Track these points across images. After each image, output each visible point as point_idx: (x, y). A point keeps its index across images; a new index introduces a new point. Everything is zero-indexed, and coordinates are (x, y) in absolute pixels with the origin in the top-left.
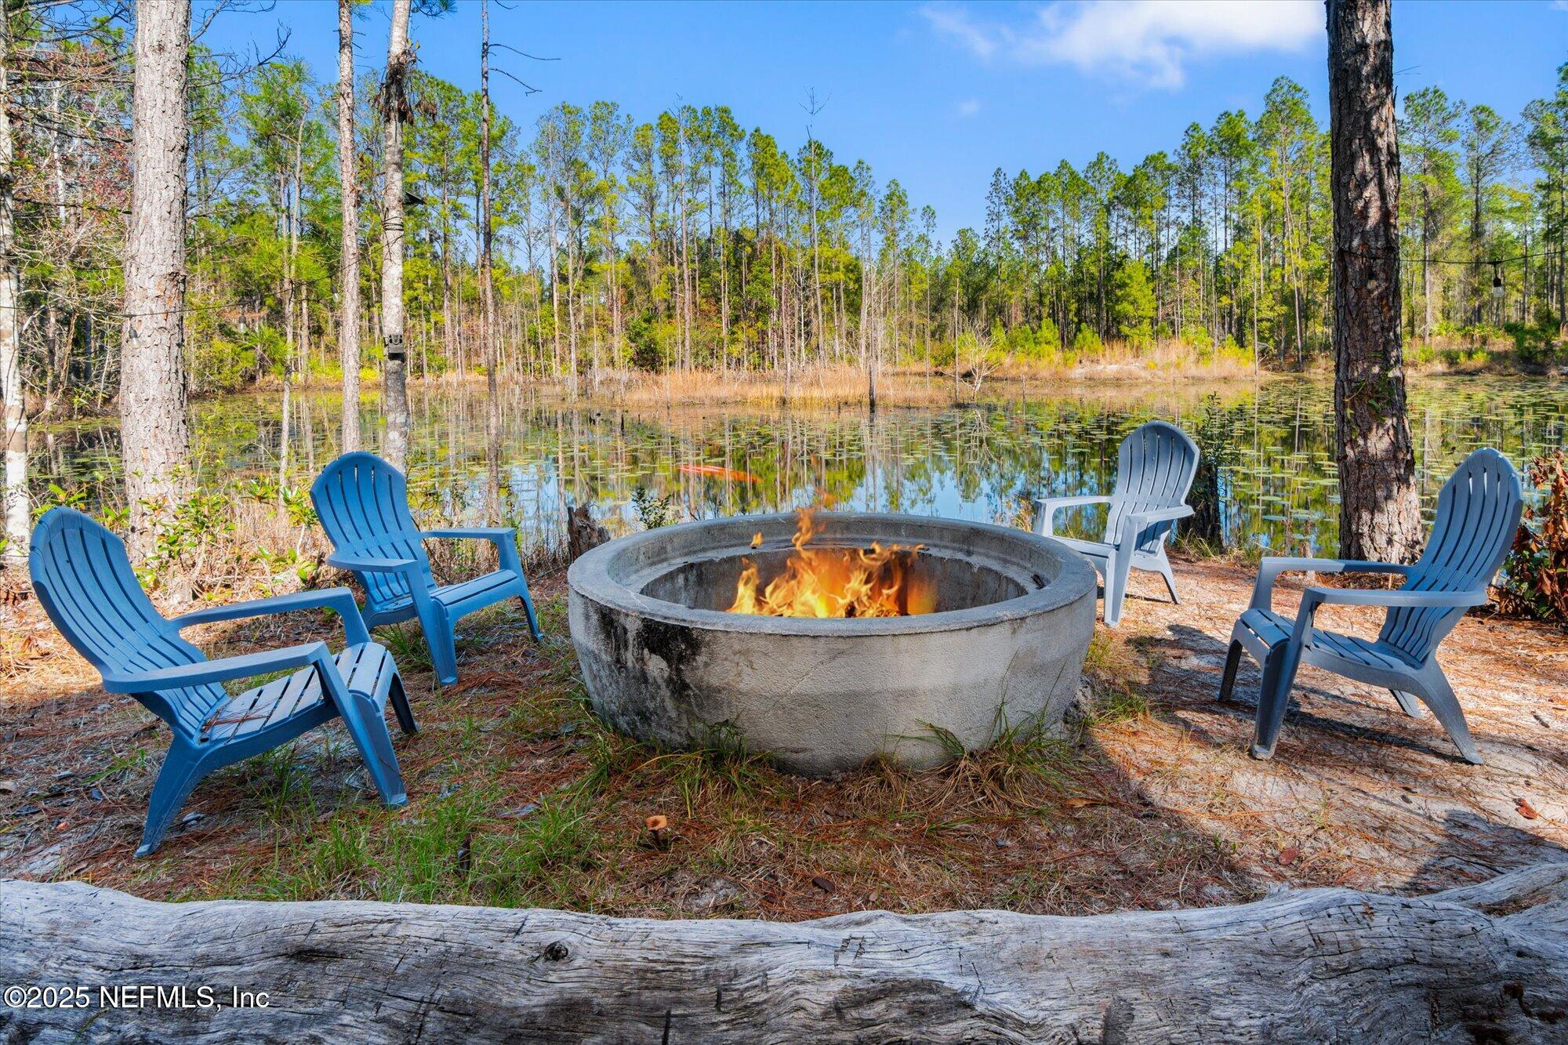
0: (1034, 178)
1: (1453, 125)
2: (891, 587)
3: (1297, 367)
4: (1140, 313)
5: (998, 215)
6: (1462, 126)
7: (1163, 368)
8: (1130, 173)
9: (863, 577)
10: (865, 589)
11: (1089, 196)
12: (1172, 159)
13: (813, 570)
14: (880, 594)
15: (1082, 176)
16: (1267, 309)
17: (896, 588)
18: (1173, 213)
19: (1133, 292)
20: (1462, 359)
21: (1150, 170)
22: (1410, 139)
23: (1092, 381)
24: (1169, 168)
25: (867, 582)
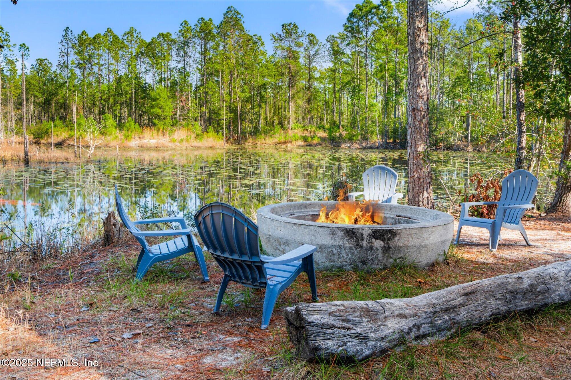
0: (91, 36)
1: (301, 39)
2: (369, 213)
3: (238, 141)
4: (165, 113)
5: (67, 54)
6: (305, 40)
7: (180, 142)
8: (148, 41)
9: (360, 210)
10: (361, 213)
11: (124, 49)
12: (174, 37)
13: (344, 208)
14: (366, 215)
15: (120, 38)
16: (225, 116)
17: (370, 213)
18: (173, 64)
19: (161, 103)
20: (310, 139)
21: (161, 40)
22: (284, 43)
23: (142, 148)
24: (172, 41)
25: (361, 211)
